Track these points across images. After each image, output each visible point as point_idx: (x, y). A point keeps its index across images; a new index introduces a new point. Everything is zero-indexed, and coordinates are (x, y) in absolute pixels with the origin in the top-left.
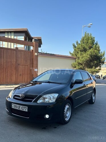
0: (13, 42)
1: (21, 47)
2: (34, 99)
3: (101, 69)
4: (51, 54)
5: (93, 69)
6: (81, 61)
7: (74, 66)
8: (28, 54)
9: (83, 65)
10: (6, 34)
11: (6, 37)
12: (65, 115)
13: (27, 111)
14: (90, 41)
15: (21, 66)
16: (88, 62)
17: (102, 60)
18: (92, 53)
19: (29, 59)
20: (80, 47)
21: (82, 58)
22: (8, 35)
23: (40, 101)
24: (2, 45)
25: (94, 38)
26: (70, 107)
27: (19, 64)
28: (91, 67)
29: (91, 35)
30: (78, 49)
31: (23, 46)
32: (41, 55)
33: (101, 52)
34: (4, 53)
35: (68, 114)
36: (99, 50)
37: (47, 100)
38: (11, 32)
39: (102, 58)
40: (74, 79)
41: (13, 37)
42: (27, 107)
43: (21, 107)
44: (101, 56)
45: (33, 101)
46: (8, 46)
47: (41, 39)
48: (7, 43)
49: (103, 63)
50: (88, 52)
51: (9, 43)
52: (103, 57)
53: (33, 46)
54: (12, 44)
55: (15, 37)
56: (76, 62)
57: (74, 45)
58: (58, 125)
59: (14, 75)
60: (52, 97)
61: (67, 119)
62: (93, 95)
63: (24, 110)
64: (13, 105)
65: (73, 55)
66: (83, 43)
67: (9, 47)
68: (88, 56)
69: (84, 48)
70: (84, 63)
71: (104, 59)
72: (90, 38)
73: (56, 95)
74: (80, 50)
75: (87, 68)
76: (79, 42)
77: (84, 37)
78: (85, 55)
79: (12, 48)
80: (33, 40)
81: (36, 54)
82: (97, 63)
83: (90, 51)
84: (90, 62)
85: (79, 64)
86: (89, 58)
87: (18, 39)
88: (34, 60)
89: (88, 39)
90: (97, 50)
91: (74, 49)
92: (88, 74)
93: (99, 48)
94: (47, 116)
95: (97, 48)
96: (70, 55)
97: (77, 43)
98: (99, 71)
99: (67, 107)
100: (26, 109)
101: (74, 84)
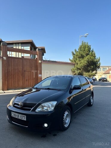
0: (20, 52)
1: (27, 55)
2: (33, 108)
3: (97, 73)
4: (53, 61)
5: (90, 73)
6: (79, 66)
7: (73, 71)
8: (33, 62)
9: (82, 70)
10: (14, 45)
11: (15, 47)
12: (64, 122)
13: (25, 120)
14: (87, 48)
15: (27, 72)
16: (86, 67)
17: (98, 65)
18: (89, 59)
19: (34, 66)
20: (79, 54)
21: (80, 64)
22: (16, 46)
23: (39, 110)
24: (12, 54)
25: (90, 46)
26: (70, 113)
27: (25, 71)
28: (88, 71)
29: (87, 43)
30: (76, 56)
31: (29, 55)
32: (44, 62)
33: (96, 58)
34: (11, 62)
35: (68, 121)
36: (95, 57)
37: (45, 108)
38: (18, 43)
39: (97, 64)
40: (73, 85)
41: (20, 48)
42: (25, 116)
43: (20, 116)
44: (97, 62)
45: (31, 110)
46: (16, 55)
47: (44, 49)
48: (15, 53)
49: (99, 67)
50: (85, 58)
51: (17, 53)
52: (99, 63)
53: (37, 55)
54: (20, 54)
55: (22, 48)
56: (75, 68)
57: (73, 53)
58: (58, 132)
59: (21, 81)
60: (50, 106)
61: (66, 126)
62: (91, 98)
63: (23, 119)
64: (12, 113)
65: (72, 61)
66: (81, 51)
67: (17, 57)
68: (86, 62)
69: (82, 55)
70: (82, 68)
71: (99, 64)
72: (87, 46)
73: (55, 103)
74: (78, 57)
75: (85, 72)
76: (77, 50)
77: (82, 46)
78: (83, 61)
79: (20, 57)
80: (37, 50)
81: (40, 61)
82: (93, 68)
83: (87, 57)
84: (87, 67)
85: (78, 69)
86: (86, 63)
87: (24, 49)
88: (38, 67)
89: (85, 47)
90: (93, 56)
91: (73, 56)
92: (86, 79)
93: (94, 54)
94: (46, 125)
95: (93, 55)
96: (69, 62)
97: (76, 50)
98: (96, 74)
99: (66, 113)
100: (24, 118)
101: (73, 90)
